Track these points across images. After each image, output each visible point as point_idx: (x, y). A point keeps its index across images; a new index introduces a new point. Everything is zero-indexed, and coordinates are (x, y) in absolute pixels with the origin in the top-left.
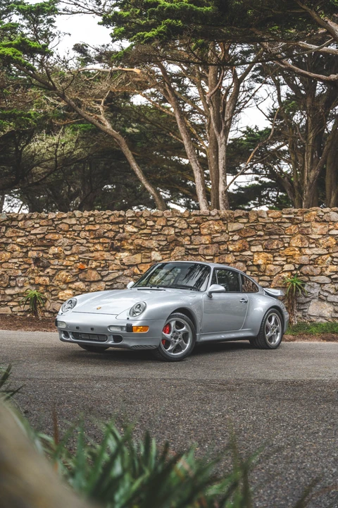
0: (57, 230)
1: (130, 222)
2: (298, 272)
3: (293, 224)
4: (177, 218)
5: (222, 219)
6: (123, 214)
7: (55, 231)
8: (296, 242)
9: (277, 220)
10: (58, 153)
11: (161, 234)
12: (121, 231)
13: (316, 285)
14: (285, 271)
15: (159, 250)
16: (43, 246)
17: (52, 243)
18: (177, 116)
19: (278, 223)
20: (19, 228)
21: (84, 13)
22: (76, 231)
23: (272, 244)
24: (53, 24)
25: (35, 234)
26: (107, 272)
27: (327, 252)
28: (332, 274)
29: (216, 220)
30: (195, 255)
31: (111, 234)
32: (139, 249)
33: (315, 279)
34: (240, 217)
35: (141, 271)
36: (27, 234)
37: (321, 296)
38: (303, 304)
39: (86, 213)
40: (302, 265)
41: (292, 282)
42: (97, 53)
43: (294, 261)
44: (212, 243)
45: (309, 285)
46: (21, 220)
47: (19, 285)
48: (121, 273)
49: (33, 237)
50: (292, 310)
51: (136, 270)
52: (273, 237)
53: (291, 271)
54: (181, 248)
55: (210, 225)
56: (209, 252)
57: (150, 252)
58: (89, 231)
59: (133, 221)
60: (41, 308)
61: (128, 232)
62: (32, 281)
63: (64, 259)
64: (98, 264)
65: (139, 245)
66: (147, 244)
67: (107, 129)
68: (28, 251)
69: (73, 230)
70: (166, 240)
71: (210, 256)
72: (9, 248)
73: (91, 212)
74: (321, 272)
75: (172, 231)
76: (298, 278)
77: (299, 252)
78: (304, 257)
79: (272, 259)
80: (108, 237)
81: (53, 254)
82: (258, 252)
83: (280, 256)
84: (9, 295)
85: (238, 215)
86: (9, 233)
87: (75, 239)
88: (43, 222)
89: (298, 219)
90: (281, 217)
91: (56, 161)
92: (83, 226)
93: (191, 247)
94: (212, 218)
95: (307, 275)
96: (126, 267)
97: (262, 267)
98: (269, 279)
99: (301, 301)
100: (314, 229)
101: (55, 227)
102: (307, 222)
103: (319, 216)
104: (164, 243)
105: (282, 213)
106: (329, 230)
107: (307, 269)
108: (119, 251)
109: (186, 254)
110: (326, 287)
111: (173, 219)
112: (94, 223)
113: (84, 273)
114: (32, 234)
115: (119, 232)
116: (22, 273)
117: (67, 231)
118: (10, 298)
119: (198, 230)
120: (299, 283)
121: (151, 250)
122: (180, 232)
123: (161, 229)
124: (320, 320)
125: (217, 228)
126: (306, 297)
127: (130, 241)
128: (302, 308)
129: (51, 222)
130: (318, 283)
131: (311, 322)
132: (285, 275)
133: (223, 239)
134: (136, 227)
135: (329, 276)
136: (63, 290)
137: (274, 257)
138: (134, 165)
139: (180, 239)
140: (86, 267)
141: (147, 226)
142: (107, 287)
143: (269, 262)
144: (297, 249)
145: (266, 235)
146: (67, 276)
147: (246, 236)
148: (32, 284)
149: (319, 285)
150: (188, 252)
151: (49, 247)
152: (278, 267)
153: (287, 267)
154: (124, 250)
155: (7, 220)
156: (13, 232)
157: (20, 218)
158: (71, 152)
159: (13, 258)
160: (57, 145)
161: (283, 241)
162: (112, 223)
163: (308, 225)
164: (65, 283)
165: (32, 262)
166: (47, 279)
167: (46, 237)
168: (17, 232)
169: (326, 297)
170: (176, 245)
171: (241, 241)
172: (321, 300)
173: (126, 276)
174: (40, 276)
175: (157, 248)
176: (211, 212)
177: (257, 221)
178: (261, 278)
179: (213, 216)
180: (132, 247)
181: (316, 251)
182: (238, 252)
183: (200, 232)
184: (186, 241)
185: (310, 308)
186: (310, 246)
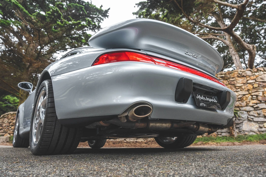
3: (224, 80)
13: (245, 112)
27: (248, 93)
28: (254, 105)
33: (244, 108)
37: (250, 119)
38: (238, 124)
45: (241, 113)
50: (233, 128)
74: (247, 104)
89: (227, 77)
95: (238, 107)
99: (237, 122)
100: (238, 81)
102: (233, 78)
103: (239, 74)
106: (247, 81)
107: (237, 104)
110: (251, 113)
124: (251, 133)
126: (239, 120)
128: (238, 126)
130: (246, 111)
131: (245, 135)
135: (252, 106)
149: (247, 112)
169: (253, 119)
172: (249, 120)
181: (241, 93)
185: (243, 126)
186: (237, 90)
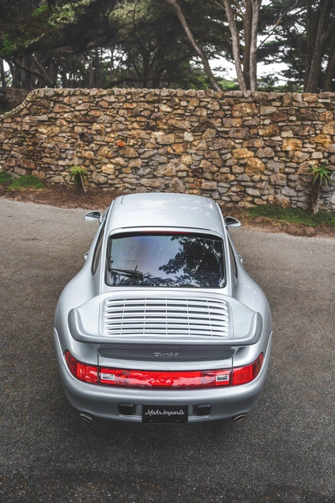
0: (98, 107)
1: (164, 102)
2: (327, 160)
3: (328, 109)
4: (210, 99)
5: (255, 102)
6: (158, 93)
7: (96, 108)
9: (312, 105)
11: (194, 115)
12: (156, 110)
14: (313, 159)
15: (191, 131)
16: (87, 122)
17: (94, 120)
19: (313, 107)
20: (64, 104)
22: (114, 109)
23: (304, 129)
25: (79, 111)
26: (143, 150)
29: (249, 103)
30: (225, 138)
31: (146, 113)
32: (173, 129)
34: (274, 100)
35: (174, 151)
36: (72, 109)
38: (326, 192)
39: (124, 91)
40: (331, 154)
41: (319, 172)
43: (323, 149)
44: (243, 126)
45: (334, 174)
46: (66, 96)
47: (69, 157)
48: (156, 151)
49: (77, 113)
50: (315, 199)
51: (169, 149)
52: (305, 123)
53: (319, 159)
54: (212, 131)
55: (242, 107)
56: (240, 135)
57: (183, 132)
58: (127, 109)
59: (168, 100)
60: (88, 179)
61: (162, 111)
62: (79, 154)
63: (106, 135)
64: (136, 142)
65: (172, 125)
66: (180, 124)
68: (74, 127)
69: (113, 108)
70: (199, 121)
71: (239, 139)
72: (58, 122)
73: (129, 90)
75: (204, 113)
76: (326, 167)
77: (330, 140)
78: (334, 145)
79: (301, 145)
80: (144, 116)
81: (96, 130)
82: (288, 138)
83: (310, 143)
84: (62, 166)
85: (272, 98)
86: (57, 109)
87: (114, 117)
88: (86, 99)
89: (334, 105)
90: (316, 101)
91: (134, 24)
92: (121, 104)
93: (222, 129)
94: (245, 100)
95: (334, 164)
96: (160, 146)
97: (291, 154)
98: (295, 165)
99: (325, 190)
101: (96, 104)
104: (195, 125)
105: (319, 98)
107: (334, 158)
108: (154, 131)
109: (216, 137)
111: (206, 100)
112: (131, 101)
113: (123, 150)
114: (77, 110)
116: (71, 146)
117: (107, 109)
118: (62, 168)
119: (230, 112)
120: (326, 173)
121: (184, 130)
122: (212, 114)
123: (194, 110)
125: (248, 111)
127: (164, 121)
128: (325, 196)
129: (92, 99)
131: (332, 210)
132: (312, 163)
133: (254, 123)
134: (170, 107)
136: (106, 164)
137: (303, 143)
138: (187, 29)
139: (212, 121)
140: (125, 144)
141: (181, 106)
142: (144, 164)
143: (298, 149)
144: (328, 137)
145: (298, 120)
146: (109, 151)
147: (277, 120)
148: (79, 158)
150: (218, 135)
151: (92, 123)
152: (306, 154)
153: (316, 155)
154: (159, 130)
156: (60, 107)
157: (65, 94)
159: (62, 132)
161: (315, 127)
162: (148, 102)
164: (107, 157)
165: (78, 137)
166: (92, 153)
167: (89, 113)
168: (63, 107)
170: (208, 127)
171: (271, 126)
173: (161, 155)
174: (86, 150)
175: (190, 129)
176: (245, 94)
177: (290, 105)
178: (288, 165)
179: (246, 98)
180: (166, 127)
182: (268, 136)
183: (231, 114)
184: (217, 123)
185: (333, 196)
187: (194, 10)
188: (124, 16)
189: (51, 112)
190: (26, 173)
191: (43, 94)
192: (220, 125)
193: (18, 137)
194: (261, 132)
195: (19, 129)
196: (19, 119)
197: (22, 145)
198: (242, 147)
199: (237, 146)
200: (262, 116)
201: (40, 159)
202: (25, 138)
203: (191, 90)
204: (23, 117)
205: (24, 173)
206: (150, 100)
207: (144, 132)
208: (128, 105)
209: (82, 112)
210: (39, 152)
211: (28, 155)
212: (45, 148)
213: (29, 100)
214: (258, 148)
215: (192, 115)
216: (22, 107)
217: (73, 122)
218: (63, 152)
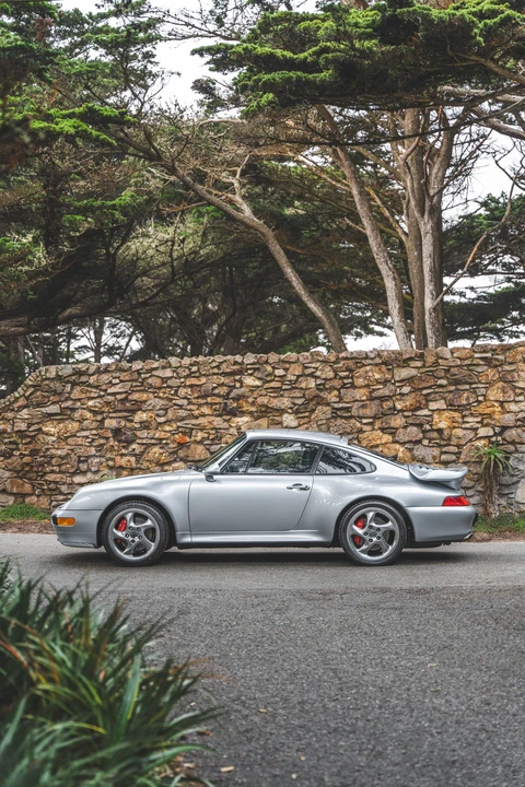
0: (145, 387)
1: (250, 372)
2: (499, 438)
3: (490, 367)
4: (318, 364)
5: (385, 363)
6: (240, 361)
7: (142, 388)
8: (495, 394)
9: (467, 362)
10: (175, 255)
11: (296, 388)
14: (481, 438)
15: (294, 412)
16: (125, 411)
17: (138, 406)
18: (355, 192)
19: (467, 365)
20: (89, 386)
21: (201, 36)
22: (171, 387)
23: (460, 397)
24: (152, 60)
25: (114, 394)
26: (219, 447)
29: (376, 365)
30: (345, 418)
31: (223, 391)
32: (265, 411)
34: (411, 359)
36: (102, 393)
38: (508, 486)
39: (187, 361)
40: (504, 428)
41: (489, 453)
42: (231, 92)
43: (492, 422)
44: (372, 399)
45: (516, 458)
46: (93, 374)
47: (93, 469)
49: (111, 398)
50: (490, 496)
52: (461, 387)
53: (488, 437)
54: (325, 409)
55: (367, 372)
56: (367, 412)
57: (281, 415)
58: (191, 386)
59: (255, 369)
61: (248, 386)
62: (111, 463)
63: (157, 429)
64: (206, 435)
65: (263, 406)
66: (275, 403)
67: (245, 217)
68: (104, 419)
69: (169, 387)
70: (304, 396)
71: (368, 418)
72: (77, 415)
73: (194, 359)
75: (312, 383)
76: (500, 448)
77: (500, 409)
78: (507, 416)
79: (460, 420)
80: (218, 395)
81: (141, 423)
82: (439, 410)
83: (472, 415)
84: (79, 484)
85: (408, 356)
87: (172, 400)
88: (125, 376)
89: (497, 360)
90: (472, 357)
91: (172, 267)
92: (182, 380)
93: (341, 405)
94: (370, 362)
95: (513, 443)
97: (446, 433)
98: (455, 449)
99: (504, 482)
100: (522, 374)
101: (142, 383)
102: (511, 363)
104: (300, 402)
105: (474, 351)
107: (512, 434)
108: (235, 416)
109: (333, 417)
111: (313, 365)
112: (197, 374)
113: (185, 449)
114: (109, 394)
115: (234, 387)
116: (97, 451)
117: (160, 388)
119: (350, 380)
120: (499, 455)
121: (282, 411)
122: (324, 384)
123: (296, 381)
125: (377, 376)
126: (512, 476)
127: (250, 400)
128: (506, 492)
129: (135, 376)
131: (521, 512)
132: (480, 443)
133: (387, 392)
134: (259, 379)
137: (463, 417)
138: (289, 272)
139: (324, 395)
140: (188, 440)
141: (275, 376)
143: (456, 425)
144: (496, 404)
145: (450, 384)
146: (161, 454)
147: (421, 387)
148: (111, 468)
150: (336, 414)
151: (133, 412)
152: (469, 432)
153: (483, 432)
154: (243, 413)
155: (74, 374)
156: (82, 391)
157: (91, 371)
158: (196, 253)
159: (83, 430)
160: (173, 242)
161: (475, 392)
162: (225, 374)
163: (513, 368)
164: (158, 464)
165: (110, 435)
166: (133, 459)
167: (130, 397)
168: (87, 391)
170: (318, 404)
171: (413, 395)
174: (122, 455)
175: (290, 408)
176: (369, 353)
177: (436, 364)
178: (445, 449)
179: (372, 359)
180: (253, 409)
182: (410, 410)
183: (352, 383)
184: (332, 397)
185: (519, 491)
186: (517, 399)
187: (306, 233)
188: (151, 252)
189: (67, 399)
190: (15, 502)
191: (54, 373)
192: (337, 400)
193: (6, 444)
194: (399, 407)
195: (9, 430)
196: (10, 415)
197: (11, 455)
198: (373, 429)
199: (365, 428)
200: (398, 382)
201: (42, 476)
202: (17, 444)
203: (289, 353)
204: (18, 411)
205: (11, 503)
206: (228, 370)
207: (219, 419)
208: (194, 381)
209: (119, 397)
210: (42, 465)
211: (20, 473)
212: (52, 457)
213: (30, 383)
214: (397, 429)
215: (293, 388)
216: (17, 395)
217: (102, 413)
218: (83, 461)
